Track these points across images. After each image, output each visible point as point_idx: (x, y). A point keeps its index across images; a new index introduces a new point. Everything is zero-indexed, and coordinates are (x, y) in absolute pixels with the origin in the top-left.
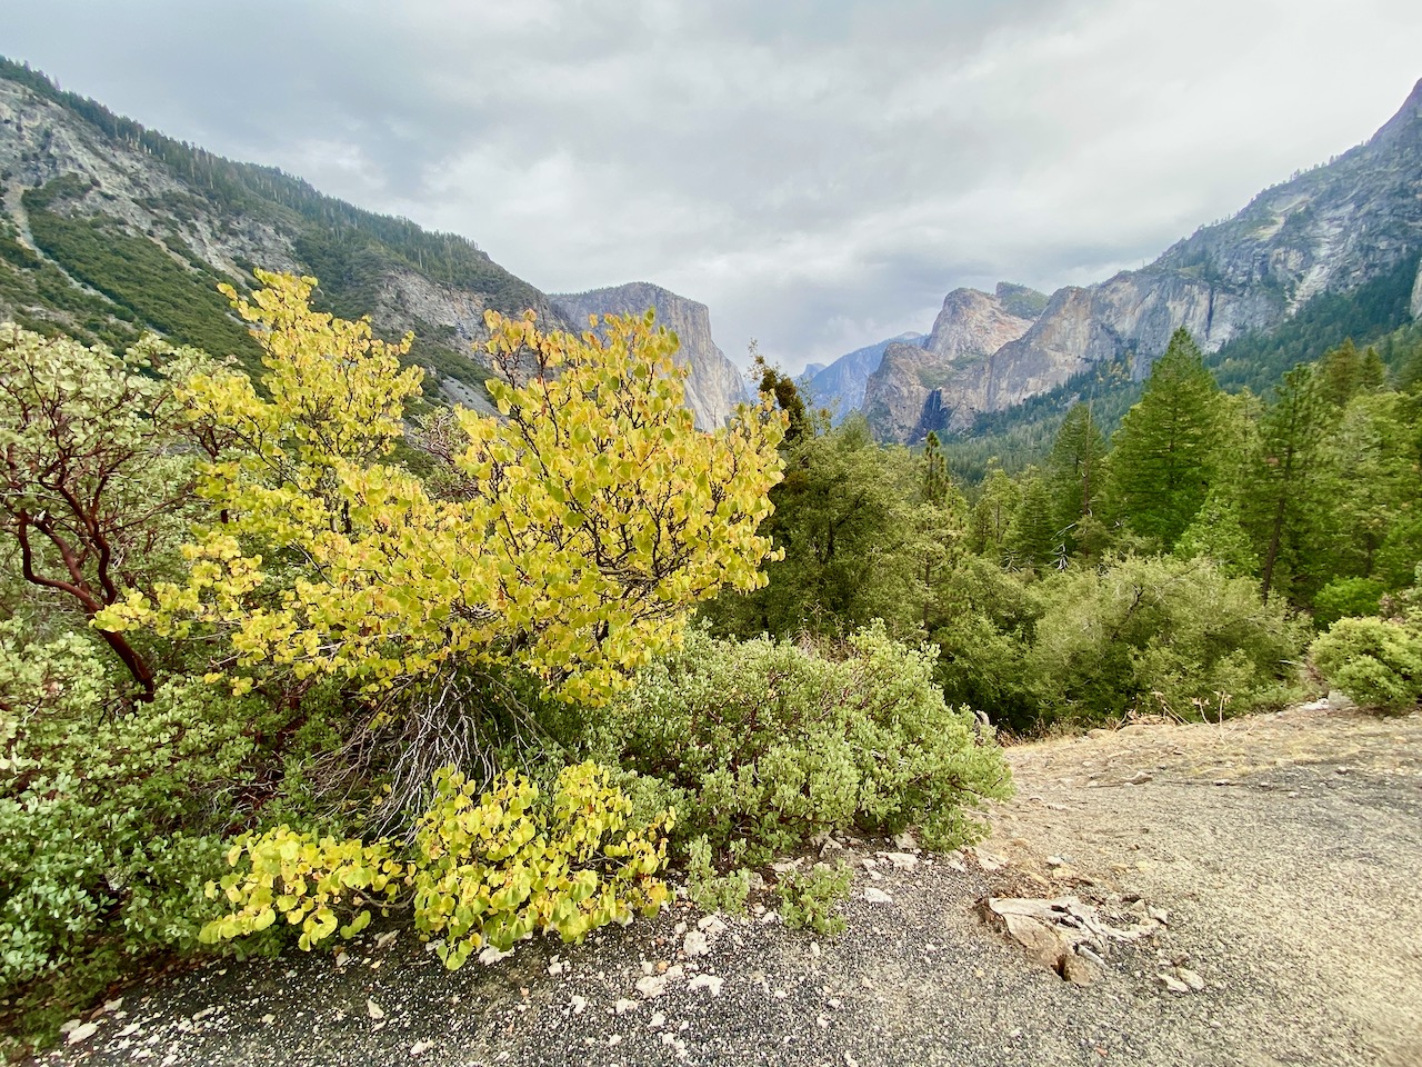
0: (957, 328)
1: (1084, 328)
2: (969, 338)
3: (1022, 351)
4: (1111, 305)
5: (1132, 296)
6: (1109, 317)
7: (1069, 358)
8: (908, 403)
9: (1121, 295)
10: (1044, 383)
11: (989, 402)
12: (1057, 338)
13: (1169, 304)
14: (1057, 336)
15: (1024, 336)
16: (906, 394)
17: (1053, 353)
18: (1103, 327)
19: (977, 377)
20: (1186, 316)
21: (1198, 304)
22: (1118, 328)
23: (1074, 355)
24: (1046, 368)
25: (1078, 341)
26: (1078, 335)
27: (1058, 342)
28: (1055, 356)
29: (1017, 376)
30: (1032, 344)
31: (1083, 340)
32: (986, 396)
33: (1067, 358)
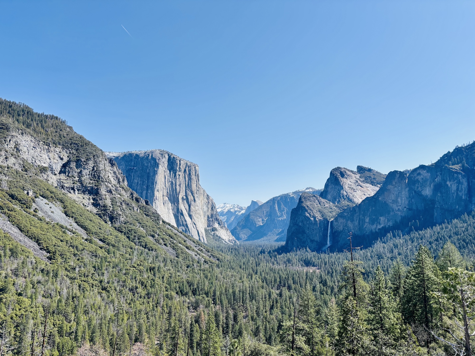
1: (406, 192)
2: (345, 193)
3: (375, 202)
4: (418, 181)
5: (428, 177)
6: (418, 187)
9: (422, 177)
10: (388, 221)
11: (361, 229)
12: (393, 197)
13: (448, 183)
15: (375, 195)
17: (391, 204)
18: (415, 192)
20: (458, 189)
21: (462, 184)
22: (423, 193)
23: (403, 206)
24: (389, 212)
25: (404, 199)
26: (403, 196)
27: (393, 198)
28: (392, 206)
29: (374, 216)
30: (380, 199)
31: (406, 198)
32: (358, 225)
33: (399, 207)
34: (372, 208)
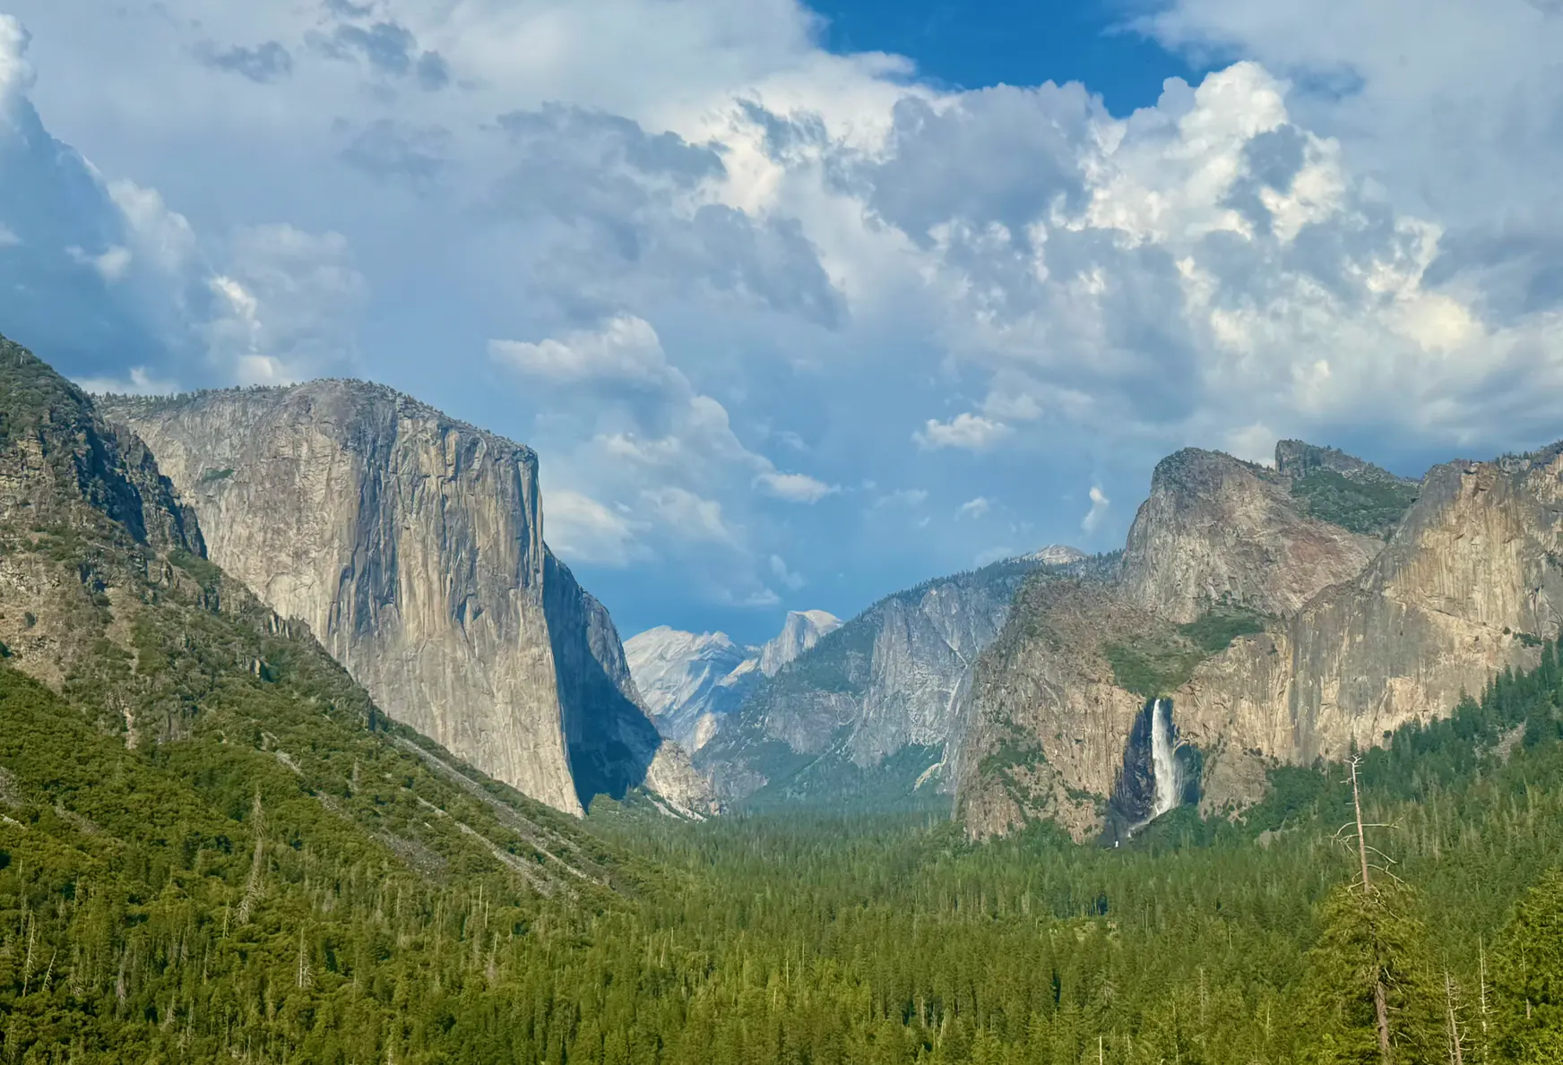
0: (1192, 545)
1: (1506, 562)
2: (1224, 569)
3: (1366, 610)
7: (1482, 632)
8: (1089, 730)
10: (1431, 694)
11: (1301, 736)
12: (1448, 584)
14: (1447, 579)
15: (1366, 572)
16: (1081, 706)
17: (1441, 619)
19: (1261, 672)
23: (1495, 626)
24: (1431, 656)
25: (1498, 591)
26: (1496, 577)
27: (1451, 592)
28: (1447, 626)
29: (1361, 673)
30: (1387, 593)
31: (1508, 589)
32: (1288, 720)
33: (1477, 632)
34: (1351, 634)
